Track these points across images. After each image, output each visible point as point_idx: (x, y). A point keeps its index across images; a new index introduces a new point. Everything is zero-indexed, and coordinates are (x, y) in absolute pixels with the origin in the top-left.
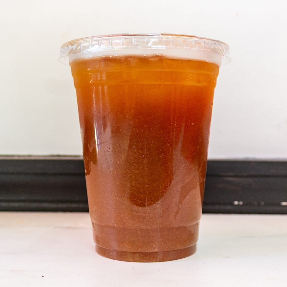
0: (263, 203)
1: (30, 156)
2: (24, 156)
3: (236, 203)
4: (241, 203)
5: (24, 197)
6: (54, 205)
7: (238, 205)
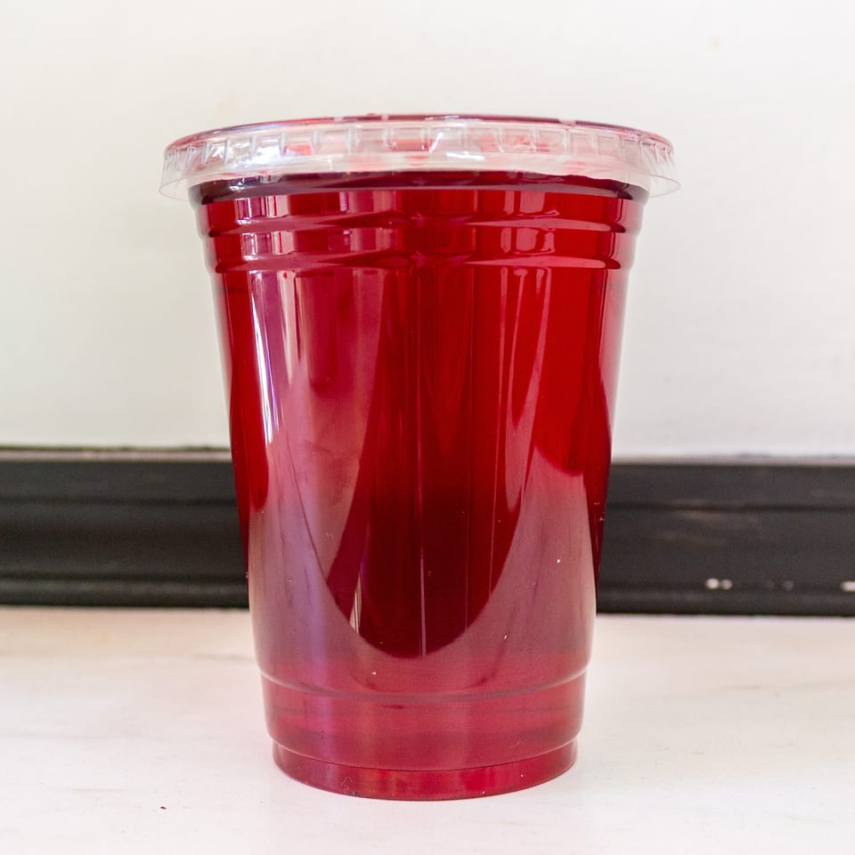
0: (789, 585)
1: (126, 449)
2: (109, 450)
3: (713, 584)
4: (727, 584)
5: (110, 567)
6: (194, 590)
7: (719, 590)
